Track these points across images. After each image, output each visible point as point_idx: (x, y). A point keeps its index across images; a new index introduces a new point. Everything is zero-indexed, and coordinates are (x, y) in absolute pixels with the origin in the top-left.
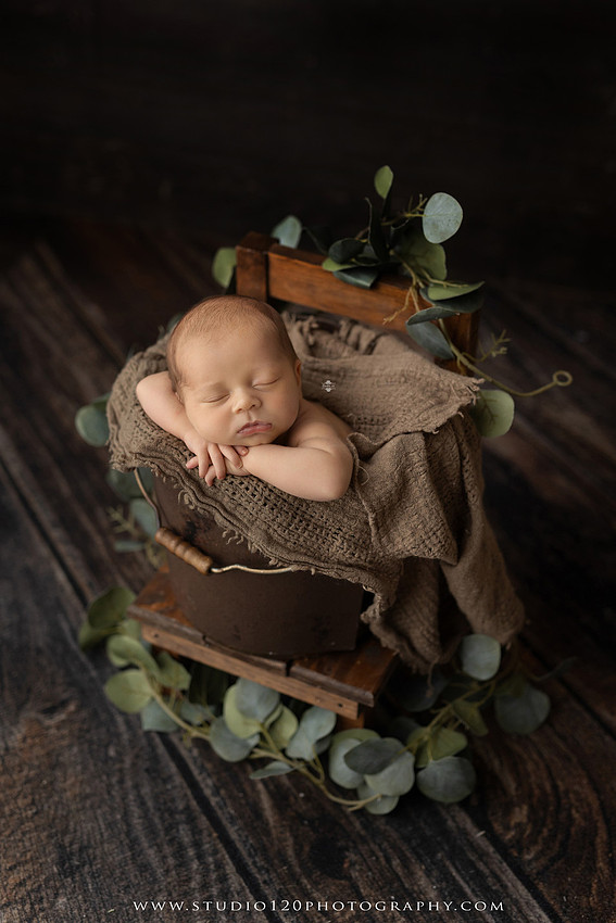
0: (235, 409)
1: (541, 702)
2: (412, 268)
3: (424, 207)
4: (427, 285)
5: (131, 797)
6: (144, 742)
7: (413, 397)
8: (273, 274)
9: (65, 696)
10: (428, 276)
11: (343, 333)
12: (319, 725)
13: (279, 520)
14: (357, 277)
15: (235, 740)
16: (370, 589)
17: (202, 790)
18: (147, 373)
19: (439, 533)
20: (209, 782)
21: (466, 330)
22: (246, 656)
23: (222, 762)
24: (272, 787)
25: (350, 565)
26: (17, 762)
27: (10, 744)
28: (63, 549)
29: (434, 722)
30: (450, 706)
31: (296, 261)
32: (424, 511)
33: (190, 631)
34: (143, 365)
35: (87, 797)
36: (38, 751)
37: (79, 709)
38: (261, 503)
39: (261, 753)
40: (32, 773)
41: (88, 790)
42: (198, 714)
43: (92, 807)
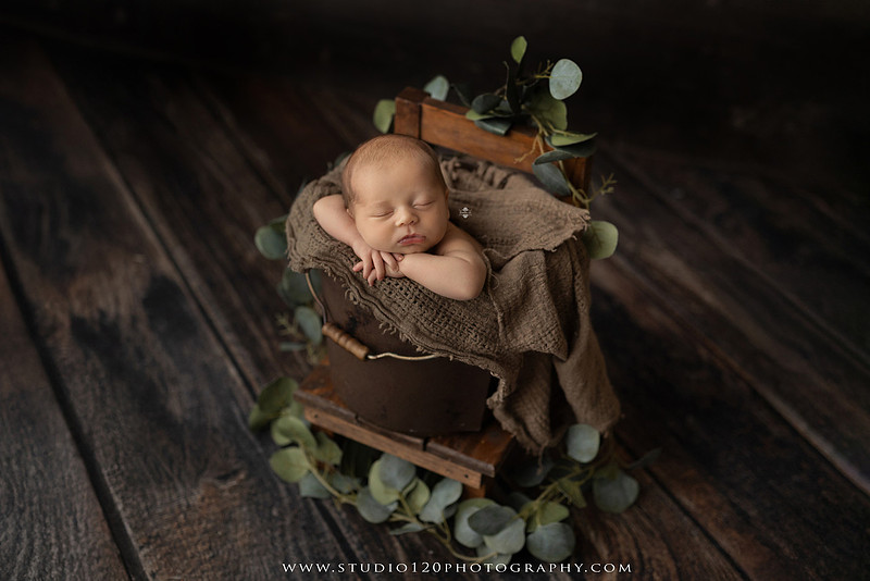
0: (398, 224)
1: (631, 488)
2: (540, 120)
3: (551, 70)
4: (550, 134)
5: (291, 548)
6: (301, 505)
7: (536, 223)
8: (425, 121)
9: (235, 467)
10: (551, 127)
11: (480, 172)
12: (448, 494)
13: (425, 315)
14: (493, 125)
15: (378, 505)
16: (496, 375)
17: (348, 545)
18: (320, 197)
19: (553, 332)
20: (355, 539)
21: (581, 171)
22: (390, 433)
23: (366, 523)
24: (406, 545)
25: (481, 355)
26: (197, 516)
27: (191, 503)
28: (235, 349)
29: (542, 496)
30: (556, 484)
31: (445, 111)
32: (543, 314)
33: (345, 412)
34: (318, 190)
35: (255, 546)
36: (215, 509)
37: (248, 477)
38: (412, 301)
39: (399, 517)
40: (209, 526)
41: (255, 541)
42: (347, 484)
43: (258, 554)
